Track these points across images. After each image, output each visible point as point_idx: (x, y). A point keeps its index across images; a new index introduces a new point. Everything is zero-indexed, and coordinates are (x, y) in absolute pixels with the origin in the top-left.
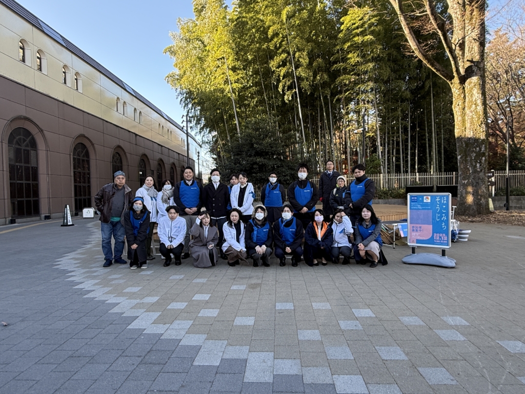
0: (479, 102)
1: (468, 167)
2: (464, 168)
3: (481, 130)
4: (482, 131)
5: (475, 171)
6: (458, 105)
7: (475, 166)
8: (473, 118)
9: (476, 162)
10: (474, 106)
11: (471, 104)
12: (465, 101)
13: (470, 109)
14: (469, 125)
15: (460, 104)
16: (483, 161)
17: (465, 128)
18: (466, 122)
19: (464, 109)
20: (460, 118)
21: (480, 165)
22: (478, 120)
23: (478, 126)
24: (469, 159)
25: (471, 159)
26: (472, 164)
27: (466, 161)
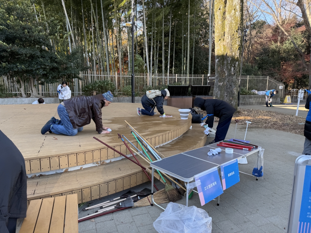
0: (238, 7)
1: (224, 70)
2: (221, 71)
3: (238, 35)
4: (238, 37)
5: (230, 75)
6: (220, 9)
7: (230, 70)
8: (232, 23)
9: (231, 66)
10: (233, 11)
11: (231, 9)
12: (226, 6)
13: (230, 13)
14: (228, 29)
15: (221, 8)
16: (236, 66)
17: (224, 33)
18: (226, 26)
19: (224, 13)
20: (220, 22)
21: (234, 69)
22: (236, 26)
23: (236, 32)
24: (225, 62)
25: (228, 63)
26: (227, 68)
27: (223, 64)
